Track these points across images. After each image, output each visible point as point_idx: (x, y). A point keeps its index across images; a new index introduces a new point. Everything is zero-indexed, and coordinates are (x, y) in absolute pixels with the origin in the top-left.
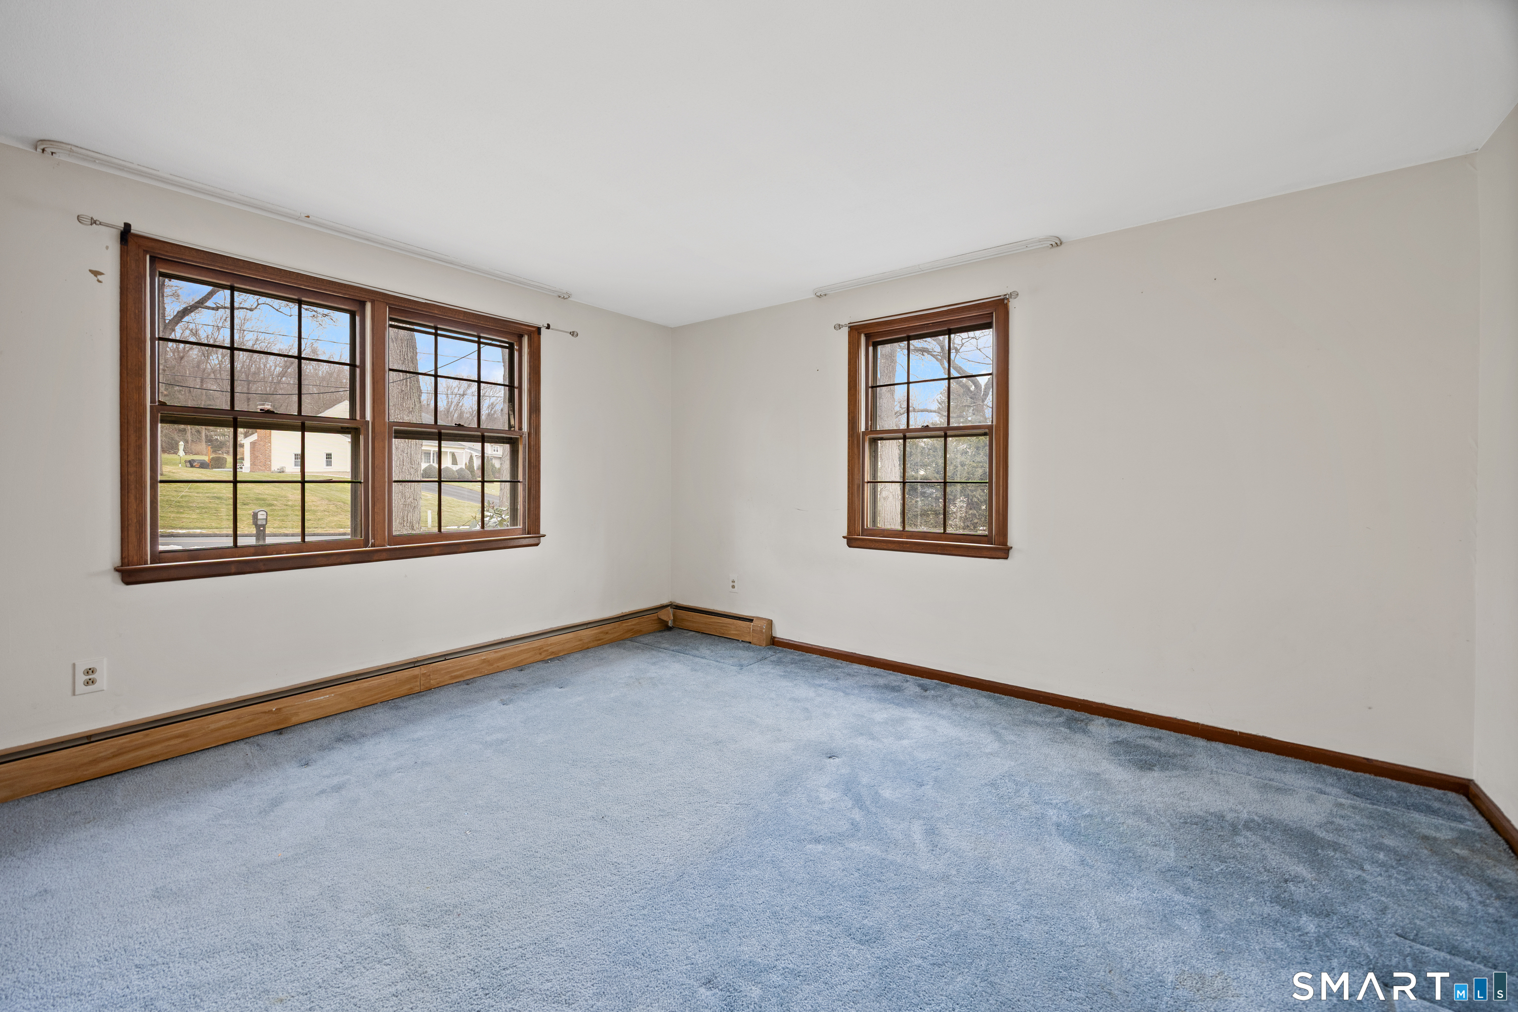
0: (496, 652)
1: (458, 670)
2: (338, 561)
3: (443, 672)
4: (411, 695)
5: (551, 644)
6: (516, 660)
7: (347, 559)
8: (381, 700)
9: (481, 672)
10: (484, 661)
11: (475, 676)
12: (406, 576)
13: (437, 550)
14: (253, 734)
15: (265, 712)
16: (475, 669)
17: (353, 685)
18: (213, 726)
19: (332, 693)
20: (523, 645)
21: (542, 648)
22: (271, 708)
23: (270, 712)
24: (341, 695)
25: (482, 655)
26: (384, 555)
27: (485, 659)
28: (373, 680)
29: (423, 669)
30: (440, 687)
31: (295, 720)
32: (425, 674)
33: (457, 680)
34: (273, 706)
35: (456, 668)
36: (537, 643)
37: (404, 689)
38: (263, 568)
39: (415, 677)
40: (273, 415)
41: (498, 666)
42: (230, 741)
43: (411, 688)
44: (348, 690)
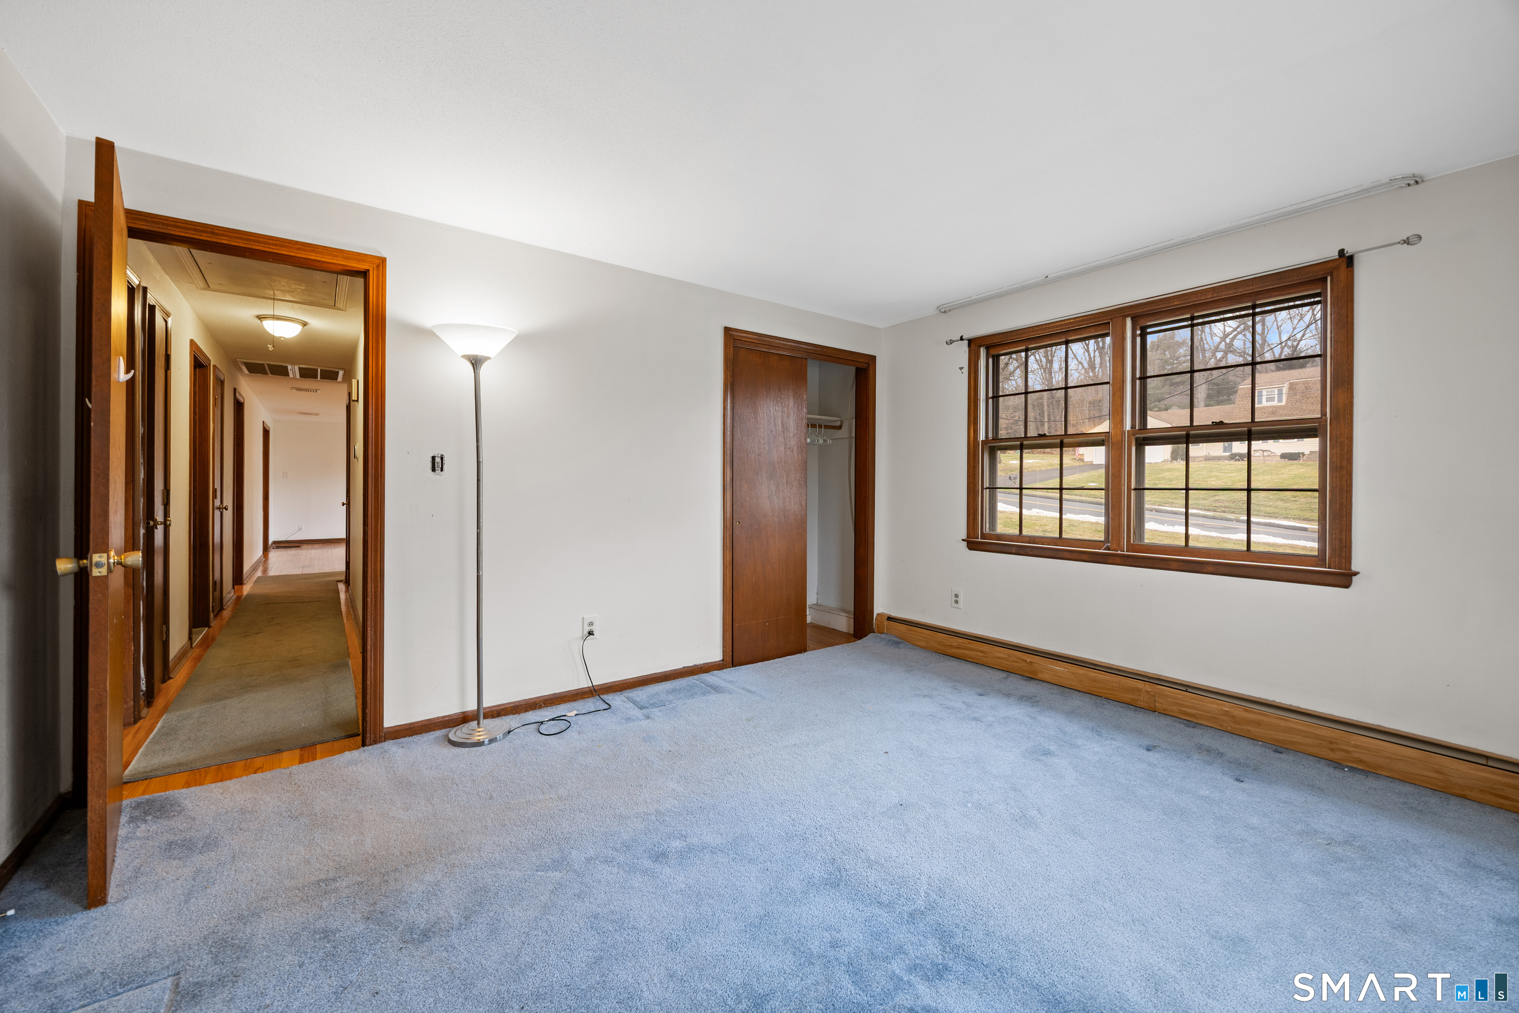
0: (1246, 710)
1: (1189, 707)
2: (1079, 557)
3: (1169, 700)
4: (1132, 705)
5: (1356, 746)
6: (1281, 736)
7: (1084, 557)
8: (1109, 696)
9: (1222, 725)
10: (1226, 713)
11: (1213, 726)
12: (1142, 586)
13: (1175, 565)
14: (1017, 672)
15: (1023, 660)
16: (1212, 717)
17: (1082, 669)
18: (997, 654)
19: (1066, 668)
20: (1297, 723)
21: (1337, 743)
22: (1026, 659)
23: (1026, 661)
24: (1072, 673)
25: (1224, 706)
26: (1118, 560)
27: (1227, 711)
28: (1098, 674)
29: (1147, 686)
30: (1165, 714)
31: (1040, 676)
32: (1149, 692)
33: (1189, 719)
34: (1029, 658)
35: (1187, 704)
36: (1325, 731)
37: (1128, 697)
38: (1030, 553)
39: (1139, 690)
40: (1046, 438)
41: (1248, 730)
42: (1005, 669)
43: (1134, 700)
44: (1078, 672)
